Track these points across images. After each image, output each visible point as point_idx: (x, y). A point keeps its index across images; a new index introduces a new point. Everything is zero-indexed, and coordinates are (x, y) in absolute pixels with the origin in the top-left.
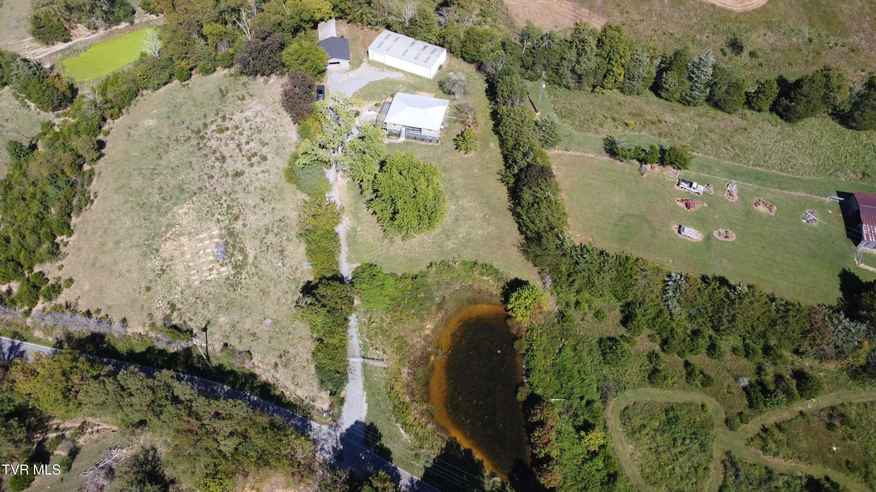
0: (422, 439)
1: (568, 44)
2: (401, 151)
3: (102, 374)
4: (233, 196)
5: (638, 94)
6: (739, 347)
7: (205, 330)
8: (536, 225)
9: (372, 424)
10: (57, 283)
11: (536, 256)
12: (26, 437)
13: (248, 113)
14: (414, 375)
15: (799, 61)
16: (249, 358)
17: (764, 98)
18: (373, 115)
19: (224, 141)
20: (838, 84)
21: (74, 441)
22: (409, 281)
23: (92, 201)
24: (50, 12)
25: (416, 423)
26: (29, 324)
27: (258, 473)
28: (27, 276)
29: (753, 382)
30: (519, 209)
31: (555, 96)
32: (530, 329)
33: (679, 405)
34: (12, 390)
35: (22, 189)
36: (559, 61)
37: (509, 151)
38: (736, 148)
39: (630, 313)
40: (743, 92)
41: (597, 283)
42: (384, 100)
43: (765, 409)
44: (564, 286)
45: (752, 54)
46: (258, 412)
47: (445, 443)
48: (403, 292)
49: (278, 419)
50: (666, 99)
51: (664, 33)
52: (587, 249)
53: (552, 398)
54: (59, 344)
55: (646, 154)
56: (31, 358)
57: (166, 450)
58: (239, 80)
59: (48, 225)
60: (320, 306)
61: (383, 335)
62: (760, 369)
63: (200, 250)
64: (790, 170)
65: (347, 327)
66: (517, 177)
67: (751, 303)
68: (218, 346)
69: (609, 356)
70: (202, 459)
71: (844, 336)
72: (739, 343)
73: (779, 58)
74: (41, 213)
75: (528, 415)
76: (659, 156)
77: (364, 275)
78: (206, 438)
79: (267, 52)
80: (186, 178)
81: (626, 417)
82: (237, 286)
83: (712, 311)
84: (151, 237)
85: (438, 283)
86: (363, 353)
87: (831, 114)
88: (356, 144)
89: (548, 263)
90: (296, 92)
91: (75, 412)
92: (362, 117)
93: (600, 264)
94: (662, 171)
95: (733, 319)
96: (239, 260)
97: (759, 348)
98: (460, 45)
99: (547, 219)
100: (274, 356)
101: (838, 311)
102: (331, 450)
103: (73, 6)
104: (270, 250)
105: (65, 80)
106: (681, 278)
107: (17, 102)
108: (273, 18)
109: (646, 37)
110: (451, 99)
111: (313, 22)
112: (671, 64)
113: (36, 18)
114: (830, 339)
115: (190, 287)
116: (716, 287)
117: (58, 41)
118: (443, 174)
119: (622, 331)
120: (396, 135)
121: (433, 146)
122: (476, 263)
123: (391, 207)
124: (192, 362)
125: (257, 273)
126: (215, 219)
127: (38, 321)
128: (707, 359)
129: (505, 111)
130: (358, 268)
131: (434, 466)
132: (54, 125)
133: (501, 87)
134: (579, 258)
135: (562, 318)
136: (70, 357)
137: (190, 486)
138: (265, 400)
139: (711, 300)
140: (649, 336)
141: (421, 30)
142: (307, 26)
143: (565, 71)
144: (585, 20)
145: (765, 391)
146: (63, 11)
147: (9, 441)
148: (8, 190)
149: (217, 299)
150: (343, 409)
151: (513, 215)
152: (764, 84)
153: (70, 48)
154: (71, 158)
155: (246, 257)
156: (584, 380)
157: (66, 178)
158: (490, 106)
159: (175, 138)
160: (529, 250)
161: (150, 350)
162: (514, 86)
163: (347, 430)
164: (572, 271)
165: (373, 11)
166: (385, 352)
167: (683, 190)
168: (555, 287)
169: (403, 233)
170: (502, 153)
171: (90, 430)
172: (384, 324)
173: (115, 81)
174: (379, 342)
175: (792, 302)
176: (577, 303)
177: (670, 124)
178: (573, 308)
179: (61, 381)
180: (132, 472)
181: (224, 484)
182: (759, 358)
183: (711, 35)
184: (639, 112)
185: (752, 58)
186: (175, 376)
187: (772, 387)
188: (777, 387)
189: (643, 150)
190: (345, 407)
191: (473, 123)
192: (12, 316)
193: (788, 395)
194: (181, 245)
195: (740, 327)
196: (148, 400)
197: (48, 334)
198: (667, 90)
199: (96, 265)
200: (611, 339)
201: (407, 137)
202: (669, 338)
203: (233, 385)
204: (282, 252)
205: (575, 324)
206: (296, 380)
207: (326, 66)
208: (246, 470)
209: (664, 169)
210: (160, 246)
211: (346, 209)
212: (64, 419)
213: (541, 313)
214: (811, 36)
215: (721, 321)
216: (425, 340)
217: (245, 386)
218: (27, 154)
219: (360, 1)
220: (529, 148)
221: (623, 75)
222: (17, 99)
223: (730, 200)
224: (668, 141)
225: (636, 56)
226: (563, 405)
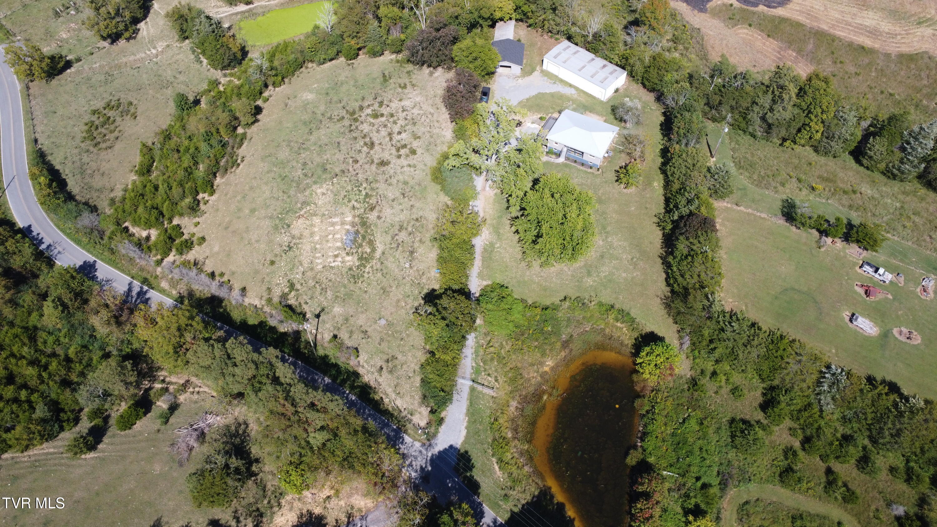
0: (516, 481)
1: (764, 88)
2: (558, 172)
3: (214, 337)
4: (373, 185)
5: (835, 157)
6: (899, 468)
7: (318, 316)
8: (685, 280)
9: (466, 452)
10: (190, 239)
11: (679, 313)
12: (136, 381)
13: (406, 103)
14: (522, 411)
16: (356, 356)
18: (535, 128)
19: (376, 126)
21: (176, 397)
22: (538, 311)
23: (239, 165)
25: (513, 462)
26: (158, 273)
27: (341, 474)
28: (166, 226)
29: (911, 514)
30: (670, 259)
31: (737, 142)
32: (656, 390)
33: (810, 515)
34: (133, 333)
35: (179, 141)
36: (749, 105)
37: (672, 194)
39: (773, 398)
41: (741, 356)
42: (550, 115)
44: (702, 352)
46: (353, 412)
47: (539, 491)
48: (529, 321)
49: (372, 424)
50: (867, 168)
51: (882, 92)
52: (737, 318)
53: (665, 470)
54: (180, 299)
55: (829, 225)
56: (154, 306)
57: (257, 428)
58: (404, 67)
59: (194, 180)
60: (439, 317)
61: (499, 362)
62: (923, 501)
63: (330, 234)
65: (463, 346)
66: (676, 224)
67: (926, 421)
68: (328, 336)
69: (738, 440)
70: (289, 445)
72: (900, 463)
74: (190, 167)
75: (634, 482)
76: (845, 230)
77: (493, 295)
78: (296, 426)
79: (439, 43)
80: (331, 158)
81: (745, 512)
82: (359, 279)
83: (873, 419)
84: (285, 211)
85: (569, 319)
86: (473, 376)
88: (512, 156)
89: (691, 323)
90: (460, 90)
91: (182, 369)
92: (523, 128)
93: (749, 337)
94: (844, 248)
95: (898, 433)
96: (366, 252)
97: (926, 476)
98: (643, 70)
99: (699, 276)
100: (381, 359)
102: (419, 468)
104: (400, 248)
105: (239, 41)
106: (841, 372)
107: (192, 57)
108: (451, 10)
109: (858, 93)
110: (621, 127)
111: (492, 20)
112: (882, 128)
115: (312, 269)
116: (883, 392)
117: (240, 2)
118: (597, 205)
119: (760, 415)
120: (555, 154)
121: (593, 173)
122: (612, 307)
123: (535, 229)
124: (299, 346)
125: (382, 270)
126: (350, 205)
127: (167, 272)
128: (855, 472)
129: (677, 150)
130: (487, 286)
131: (521, 512)
132: (220, 83)
133: (678, 124)
134: (726, 325)
135: (694, 386)
136: (187, 314)
137: (272, 469)
138: (363, 401)
139: (874, 405)
140: (790, 429)
141: (604, 47)
142: (485, 24)
143: (755, 116)
144: (789, 64)
147: (122, 381)
148: (167, 140)
149: (336, 287)
150: (440, 430)
151: (663, 263)
153: (250, 10)
154: (228, 119)
155: (374, 250)
156: (705, 459)
157: (219, 138)
158: (662, 142)
159: (329, 115)
160: (672, 305)
161: (262, 324)
162: (692, 125)
163: (440, 452)
164: (715, 337)
165: (557, 19)
166: (496, 380)
167: (865, 274)
168: (693, 350)
169: (543, 259)
170: (665, 195)
171: (191, 390)
172: (502, 350)
173: (284, 49)
174: (493, 369)
176: (714, 374)
177: (866, 197)
178: (708, 378)
179: (175, 336)
180: (221, 441)
181: (305, 476)
182: (925, 488)
184: (831, 177)
186: (280, 356)
189: (827, 221)
190: (443, 429)
191: (640, 157)
192: (146, 262)
194: (312, 225)
195: (906, 445)
196: (250, 374)
197: (173, 287)
198: (871, 157)
199: (229, 229)
200: (744, 422)
201: (567, 158)
202: (813, 437)
203: (334, 379)
204: (412, 253)
205: (707, 396)
206: (398, 388)
207: (496, 68)
208: (330, 468)
209: (847, 246)
210: (292, 222)
211: (488, 222)
212: (171, 373)
213: (671, 375)
215: (882, 433)
216: (541, 376)
217: (346, 383)
218: (190, 108)
219: (545, 6)
220: (695, 195)
221: (821, 132)
222: (193, 54)
223: (922, 297)
224: (858, 216)
225: (841, 113)
226: (676, 481)
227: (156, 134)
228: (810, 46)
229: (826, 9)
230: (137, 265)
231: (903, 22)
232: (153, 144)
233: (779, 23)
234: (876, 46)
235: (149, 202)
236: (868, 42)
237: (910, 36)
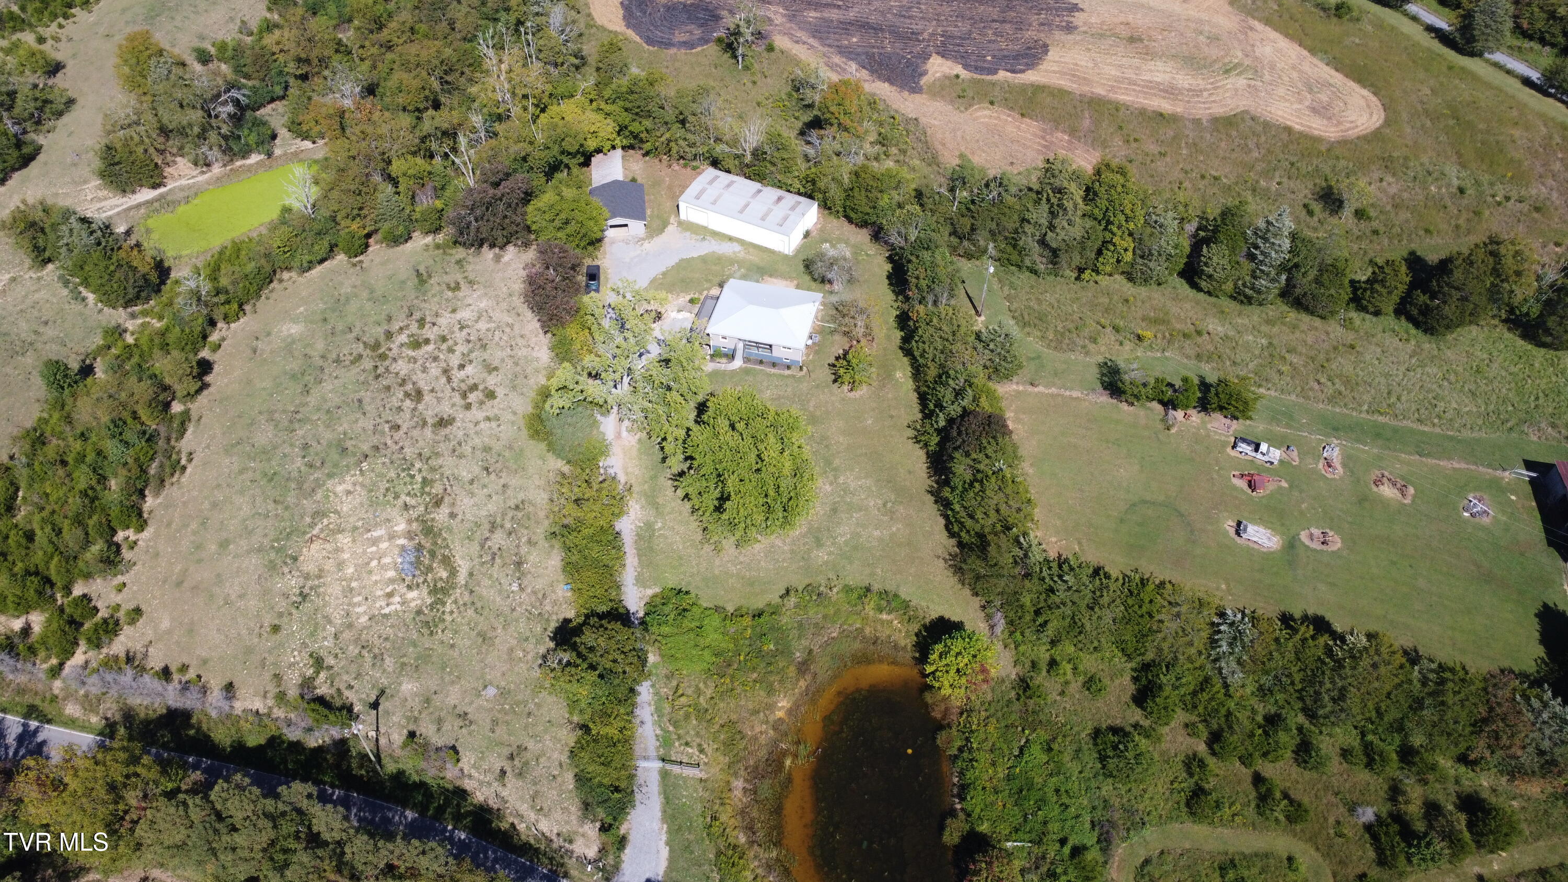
1: (1034, 196)
2: (735, 386)
3: (183, 788)
4: (433, 462)
5: (1159, 284)
6: (1353, 748)
7: (375, 705)
8: (977, 522)
10: (112, 616)
11: (978, 578)
13: (465, 314)
14: (755, 793)
15: (1443, 226)
16: (454, 760)
17: (1384, 291)
18: (686, 319)
19: (420, 362)
20: (1515, 268)
22: (747, 621)
23: (184, 468)
24: (132, 138)
26: (56, 692)
28: (59, 602)
29: (1384, 815)
30: (946, 492)
31: (1012, 286)
32: (966, 711)
33: (1245, 856)
34: (15, 818)
35: (62, 445)
36: (1018, 225)
37: (928, 387)
38: (1337, 381)
39: (1150, 682)
40: (1347, 281)
41: (1088, 626)
42: (705, 293)
43: (1409, 869)
44: (1027, 632)
45: (1360, 214)
46: (466, 864)
48: (735, 641)
50: (1209, 293)
51: (1203, 177)
52: (1070, 566)
53: (1008, 840)
54: (109, 730)
55: (1175, 391)
56: (56, 756)
58: (451, 255)
59: (103, 510)
60: (585, 666)
61: (700, 719)
62: (1395, 792)
63: (372, 559)
64: (1436, 421)
65: (634, 705)
66: (944, 434)
67: (1375, 666)
68: (398, 737)
69: (1112, 763)
71: (1555, 732)
72: (1352, 740)
73: (1407, 221)
74: (92, 488)
75: (964, 872)
76: (1199, 395)
77: (666, 609)
79: (501, 206)
80: (352, 429)
81: (1147, 878)
82: (436, 626)
83: (1302, 681)
84: (285, 534)
85: (801, 625)
86: (662, 751)
87: (1505, 321)
88: (654, 373)
89: (1000, 590)
90: (550, 277)
91: (129, 860)
92: (665, 323)
93: (1094, 592)
94: (1203, 422)
95: (1342, 695)
96: (441, 579)
97: (1391, 750)
98: (843, 196)
99: (998, 511)
100: (499, 755)
101: (1537, 683)
103: (171, 127)
104: (498, 560)
105: (149, 253)
106: (1243, 618)
107: (65, 292)
108: (514, 148)
109: (1170, 183)
110: (825, 292)
111: (584, 154)
112: (1216, 230)
113: (108, 148)
114: (1527, 736)
115: (350, 626)
116: (1308, 635)
117: (141, 186)
118: (809, 428)
119: (1136, 715)
120: (726, 355)
121: (794, 376)
122: (868, 590)
123: (716, 488)
124: (349, 766)
125: (473, 603)
126: (400, 502)
127: (74, 685)
128: (1295, 770)
129: (922, 314)
130: (655, 596)
132: (125, 331)
133: (914, 271)
134: (1055, 582)
135: (1025, 691)
136: (125, 756)
138: (481, 838)
139: (1299, 659)
140: (1187, 725)
141: (773, 169)
142: (573, 162)
143: (1029, 241)
144: (1062, 153)
145: (1408, 834)
146: (154, 136)
148: (37, 446)
149: (399, 649)
150: (623, 857)
151: (936, 502)
152: (1382, 267)
153: (162, 197)
154: (150, 391)
155: (453, 572)
156: (1067, 807)
157: (139, 426)
158: (896, 305)
159: (334, 356)
160: (965, 567)
161: (274, 741)
162: (938, 270)
164: (1042, 604)
165: (689, 136)
166: (702, 751)
167: (1242, 456)
168: (1011, 633)
169: (739, 534)
170: (917, 390)
172: (702, 699)
173: (234, 255)
174: (692, 733)
175: (1451, 664)
176: (1053, 663)
177: (1217, 339)
178: (1044, 673)
179: (104, 802)
182: (1393, 769)
183: (1285, 180)
184: (1161, 315)
185: (1359, 219)
186: (315, 793)
187: (1420, 826)
188: (1430, 827)
189: (1170, 385)
190: (628, 854)
191: (865, 336)
192: (28, 676)
193: (1452, 842)
194: (338, 550)
195: (1355, 710)
196: (265, 839)
197: (91, 711)
198: (1210, 276)
199: (185, 584)
200: (1115, 730)
201: (747, 360)
202: (1223, 730)
203: (422, 809)
204: (519, 564)
205: (1049, 702)
206: (538, 801)
207: (603, 231)
209: (1207, 418)
210: (301, 551)
211: (635, 489)
212: (107, 873)
213: (985, 681)
214: (1463, 184)
215: (1320, 700)
216: (775, 729)
217: (444, 812)
218: (76, 382)
219: (667, 119)
220: (966, 381)
221: (1131, 250)
222: (66, 287)
223: (1329, 476)
224: (1213, 369)
225: (1154, 217)
226: (1029, 854)
227: (15, 439)
228: (1087, 123)
229: (1096, 65)
230: (8, 685)
231: (1205, 71)
232: (12, 458)
233: (1034, 94)
234: (1179, 110)
235: (20, 565)
236: (1166, 106)
237: (1220, 91)
